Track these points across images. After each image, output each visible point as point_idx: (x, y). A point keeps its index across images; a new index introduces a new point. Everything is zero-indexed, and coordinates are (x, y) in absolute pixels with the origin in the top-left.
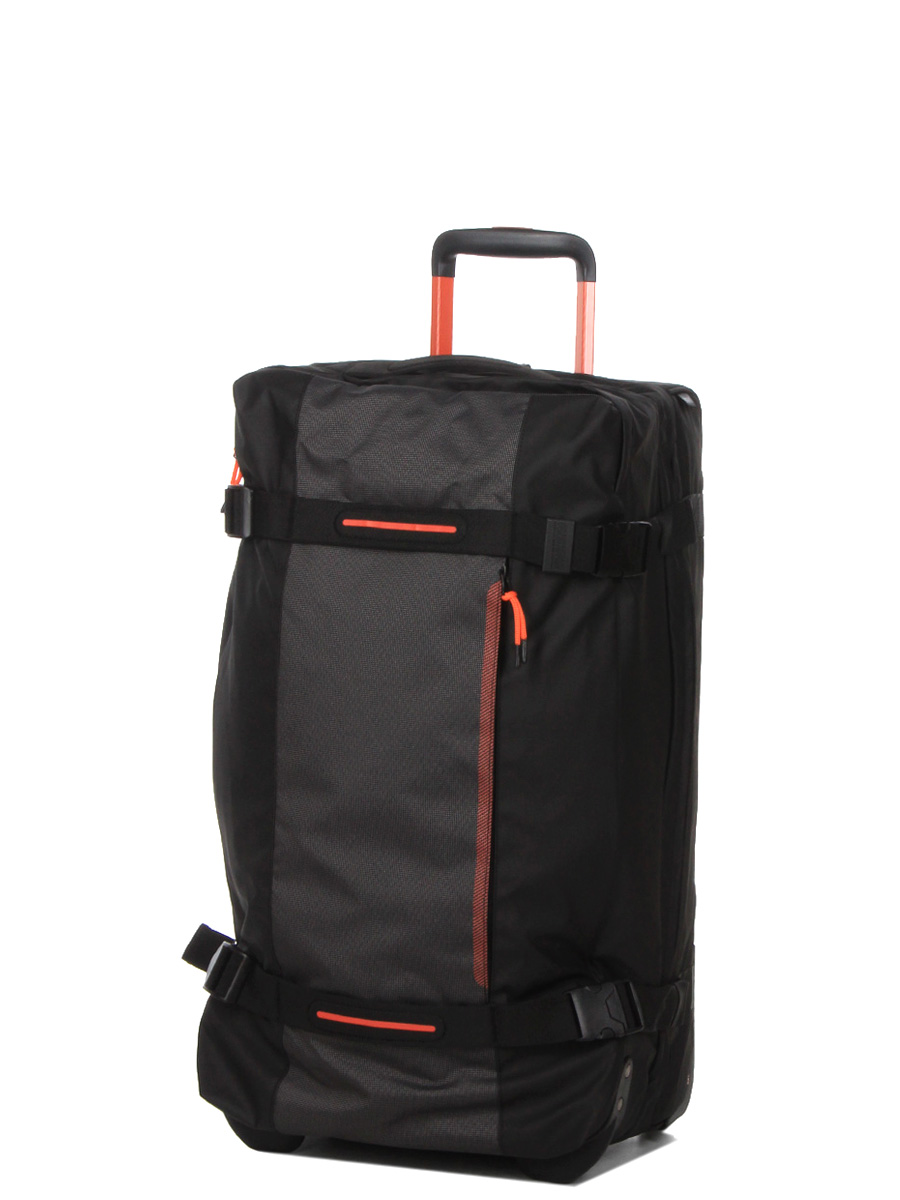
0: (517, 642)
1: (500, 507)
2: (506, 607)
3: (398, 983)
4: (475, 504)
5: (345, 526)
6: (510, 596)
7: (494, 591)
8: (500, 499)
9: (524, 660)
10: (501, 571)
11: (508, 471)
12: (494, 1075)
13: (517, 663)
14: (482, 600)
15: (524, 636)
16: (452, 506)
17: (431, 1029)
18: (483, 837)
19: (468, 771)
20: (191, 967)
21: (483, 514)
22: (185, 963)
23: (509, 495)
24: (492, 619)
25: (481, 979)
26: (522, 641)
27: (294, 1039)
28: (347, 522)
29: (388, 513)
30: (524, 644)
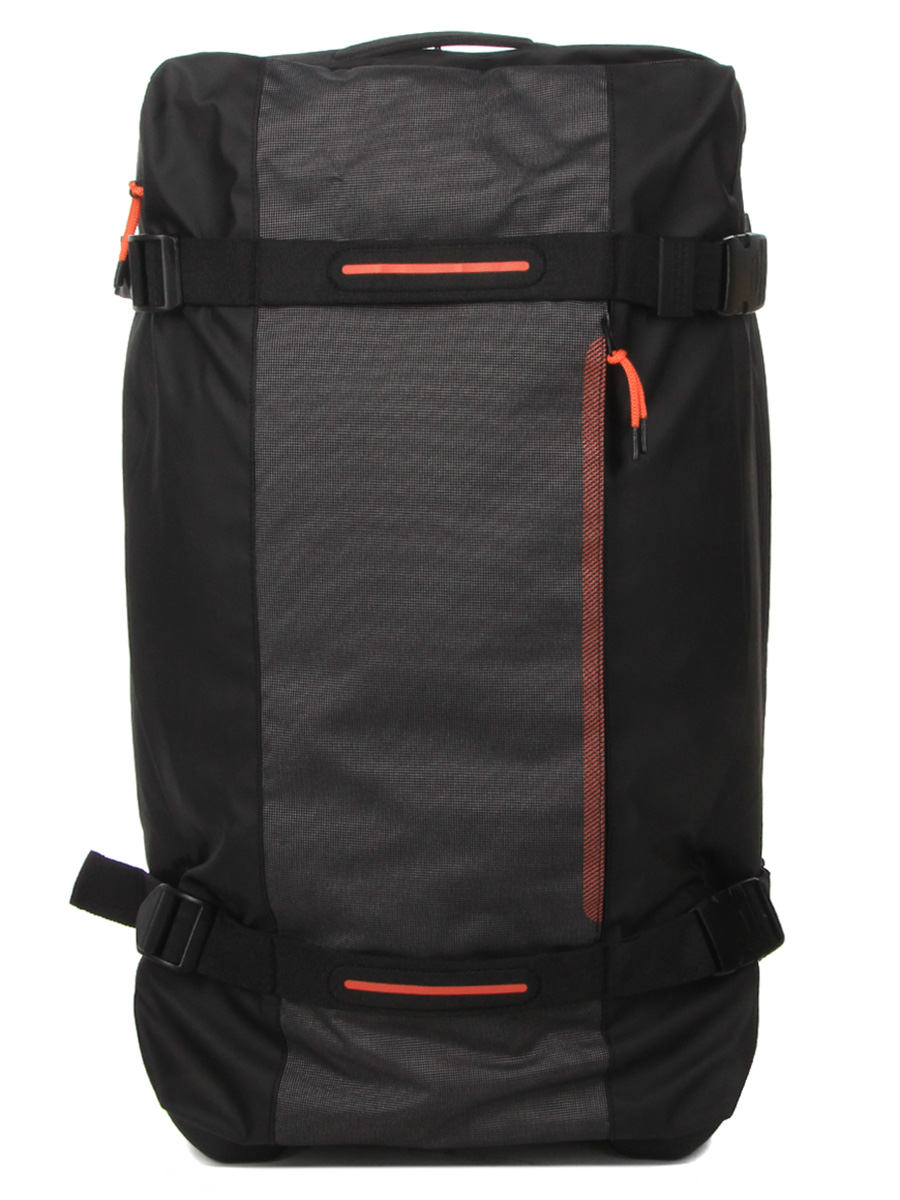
0: (635, 422)
2: (615, 374)
3: (471, 931)
4: (550, 227)
5: (344, 275)
6: (619, 356)
7: (597, 345)
8: (592, 216)
9: (644, 448)
10: (603, 321)
11: (600, 173)
12: (597, 1035)
13: (635, 454)
14: (579, 368)
15: (644, 414)
16: (512, 232)
17: (520, 987)
18: (593, 709)
19: (565, 616)
20: (84, 913)
21: (567, 242)
22: (75, 909)
23: (606, 210)
24: (594, 394)
25: (593, 911)
26: (641, 420)
28: (349, 270)
29: (404, 252)
30: (644, 424)
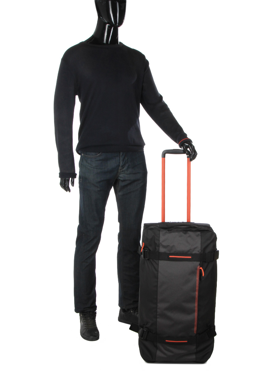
1: (198, 253)
2: (200, 270)
3: (181, 334)
4: (194, 253)
6: (201, 268)
7: (199, 267)
8: (199, 251)
9: (204, 279)
10: (199, 264)
11: (200, 246)
14: (196, 269)
16: (189, 253)
17: (186, 341)
18: (196, 309)
19: (194, 298)
21: (195, 254)
24: (198, 272)
25: (195, 332)
27: (159, 345)
28: (170, 256)
30: (204, 276)
